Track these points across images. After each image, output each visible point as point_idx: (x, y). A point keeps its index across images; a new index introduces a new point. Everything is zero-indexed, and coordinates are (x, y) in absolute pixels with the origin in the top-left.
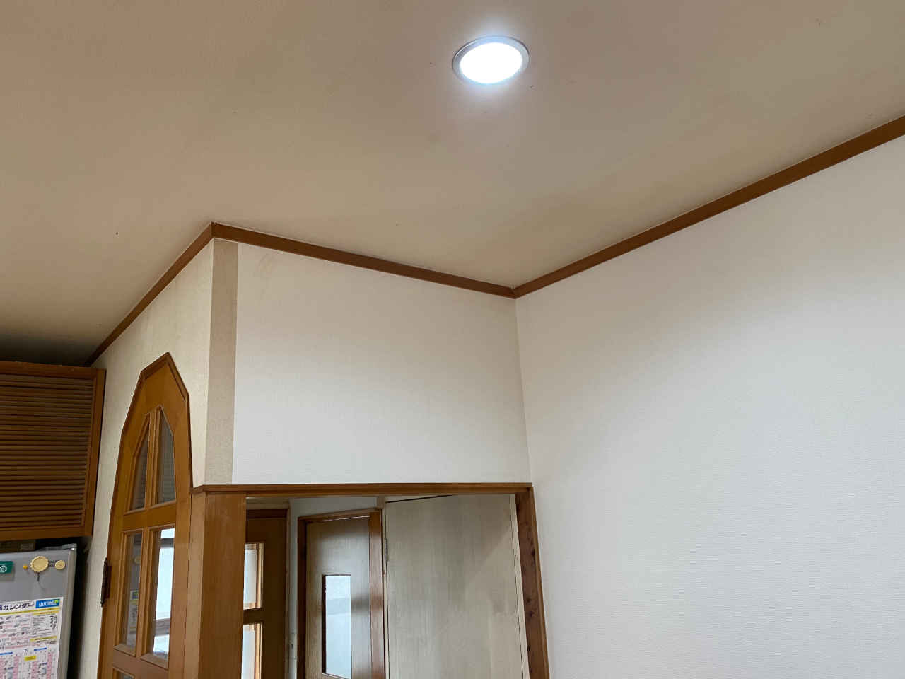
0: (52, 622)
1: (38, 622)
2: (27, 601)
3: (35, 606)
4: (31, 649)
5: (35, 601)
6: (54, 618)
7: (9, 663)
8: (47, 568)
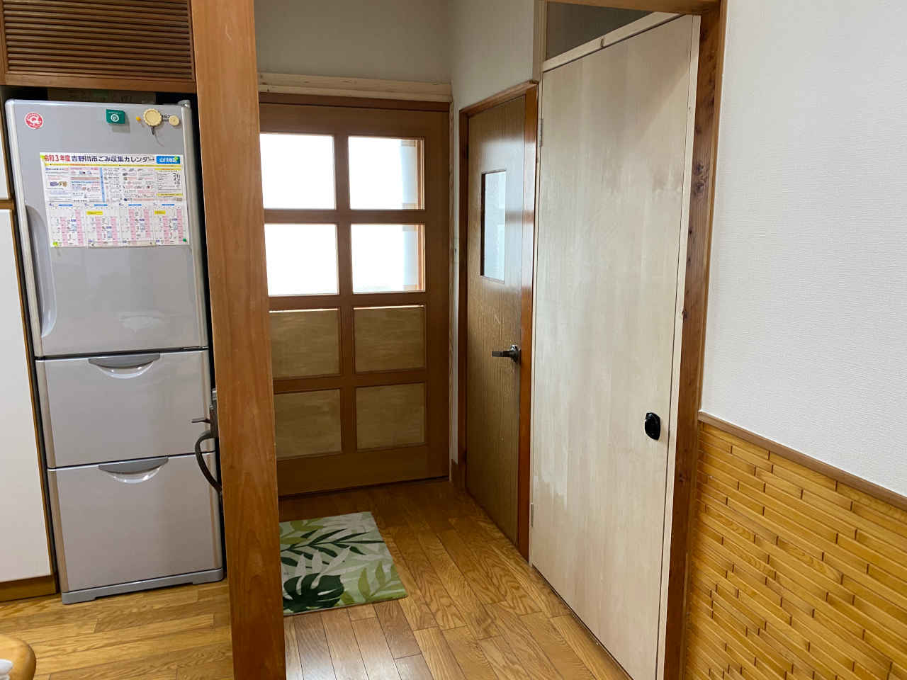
0: (175, 179)
1: (161, 178)
2: (148, 156)
3: (156, 161)
4: (159, 203)
5: (155, 156)
6: (176, 176)
7: (139, 214)
8: (161, 122)
